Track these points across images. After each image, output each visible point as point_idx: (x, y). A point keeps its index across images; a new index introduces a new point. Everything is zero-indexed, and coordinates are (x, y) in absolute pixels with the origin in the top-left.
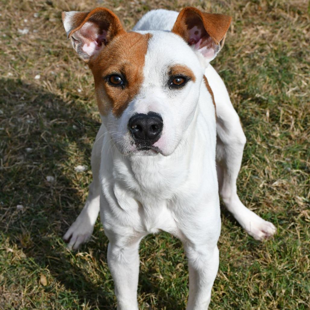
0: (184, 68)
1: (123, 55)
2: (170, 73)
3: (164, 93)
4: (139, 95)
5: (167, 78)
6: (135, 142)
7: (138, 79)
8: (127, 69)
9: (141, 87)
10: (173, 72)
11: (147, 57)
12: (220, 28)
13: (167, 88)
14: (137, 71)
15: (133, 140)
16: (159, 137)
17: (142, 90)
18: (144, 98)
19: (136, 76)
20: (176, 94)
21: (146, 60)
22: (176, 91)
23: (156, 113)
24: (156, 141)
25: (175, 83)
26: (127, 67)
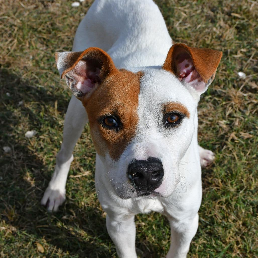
0: (179, 105)
1: (116, 97)
2: (164, 111)
3: (160, 133)
4: (135, 138)
5: (162, 117)
6: (135, 190)
7: (133, 121)
8: (120, 112)
9: (137, 128)
10: (167, 110)
11: (140, 96)
12: (210, 65)
13: (163, 127)
14: (131, 112)
15: (134, 189)
16: (161, 183)
17: (138, 132)
18: (141, 141)
19: (130, 118)
20: (172, 133)
21: (139, 99)
22: (172, 129)
23: (156, 159)
24: (158, 187)
25: (170, 121)
26: (121, 108)
